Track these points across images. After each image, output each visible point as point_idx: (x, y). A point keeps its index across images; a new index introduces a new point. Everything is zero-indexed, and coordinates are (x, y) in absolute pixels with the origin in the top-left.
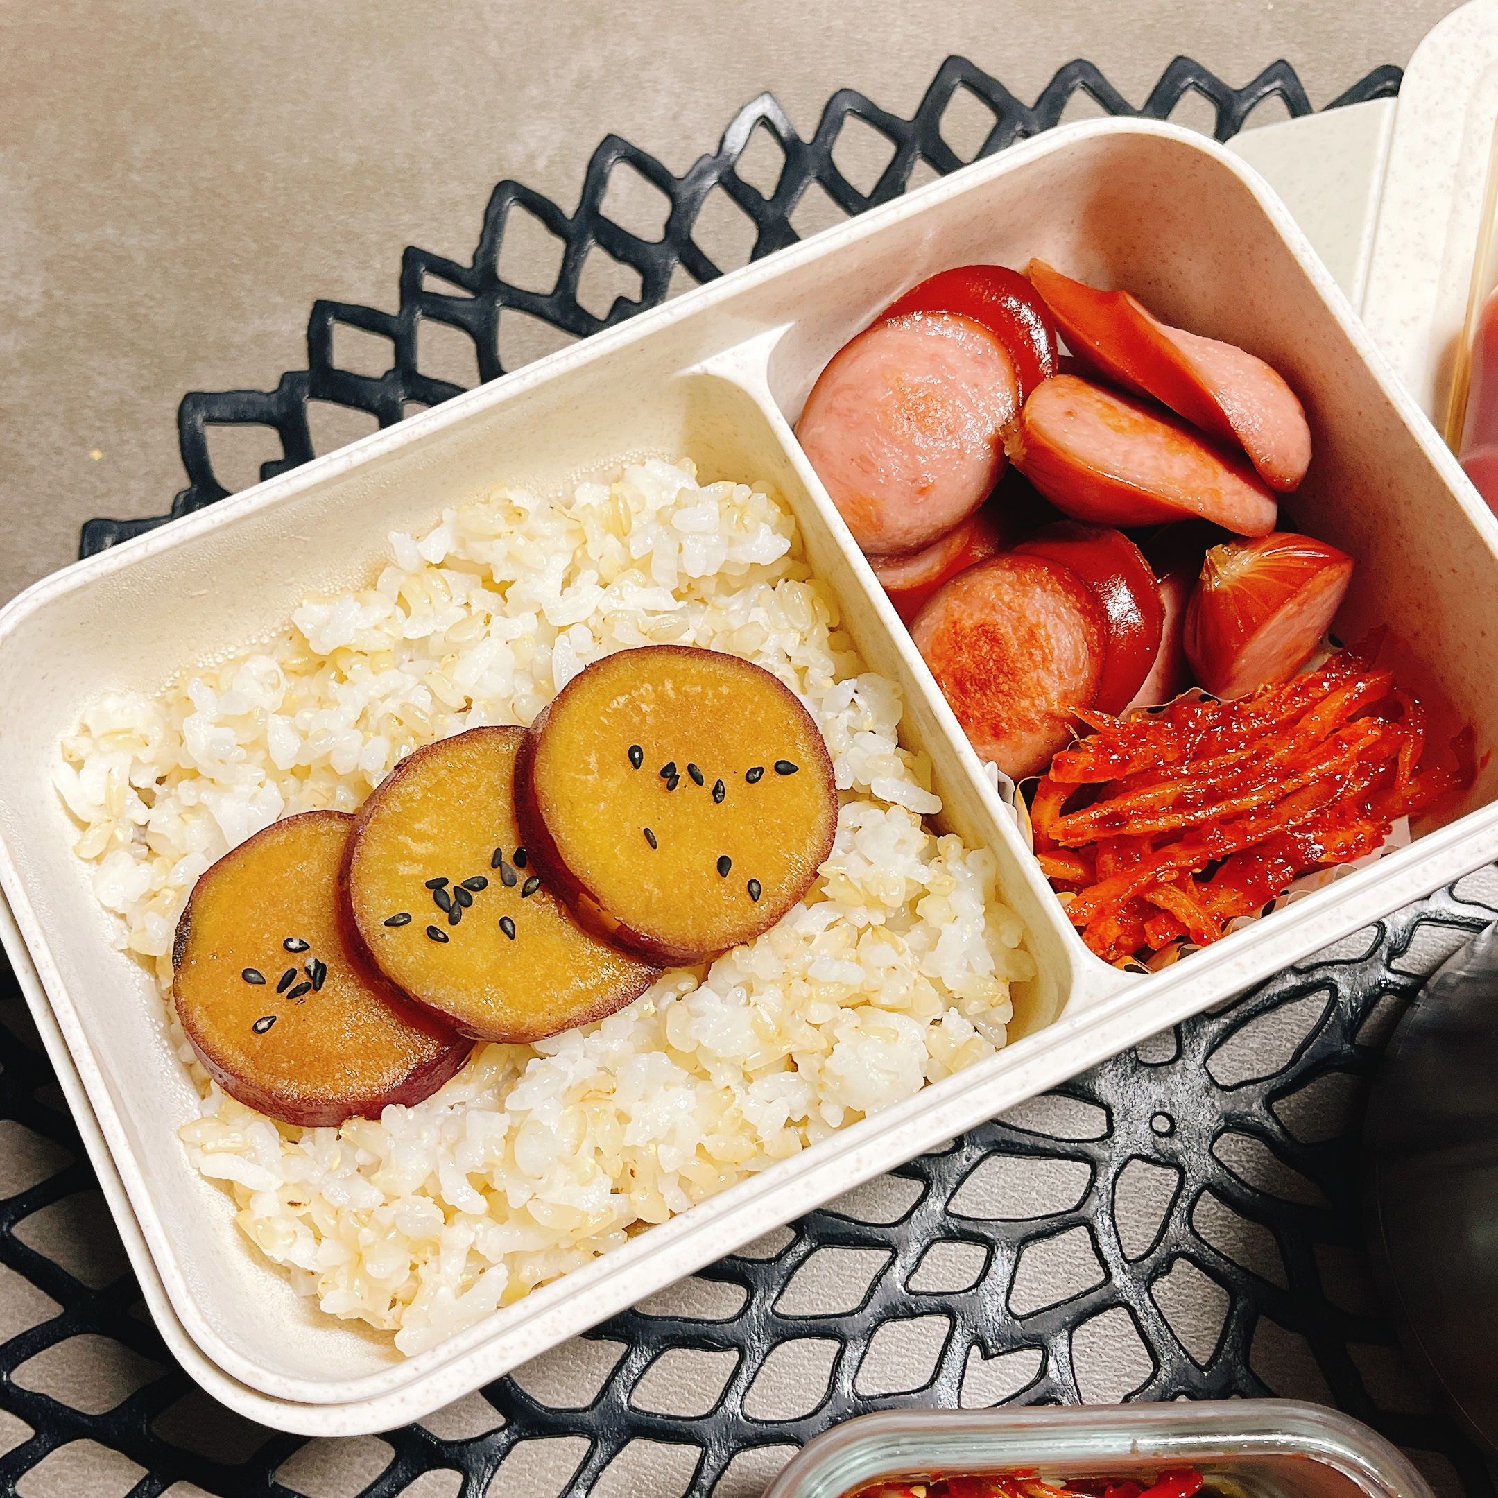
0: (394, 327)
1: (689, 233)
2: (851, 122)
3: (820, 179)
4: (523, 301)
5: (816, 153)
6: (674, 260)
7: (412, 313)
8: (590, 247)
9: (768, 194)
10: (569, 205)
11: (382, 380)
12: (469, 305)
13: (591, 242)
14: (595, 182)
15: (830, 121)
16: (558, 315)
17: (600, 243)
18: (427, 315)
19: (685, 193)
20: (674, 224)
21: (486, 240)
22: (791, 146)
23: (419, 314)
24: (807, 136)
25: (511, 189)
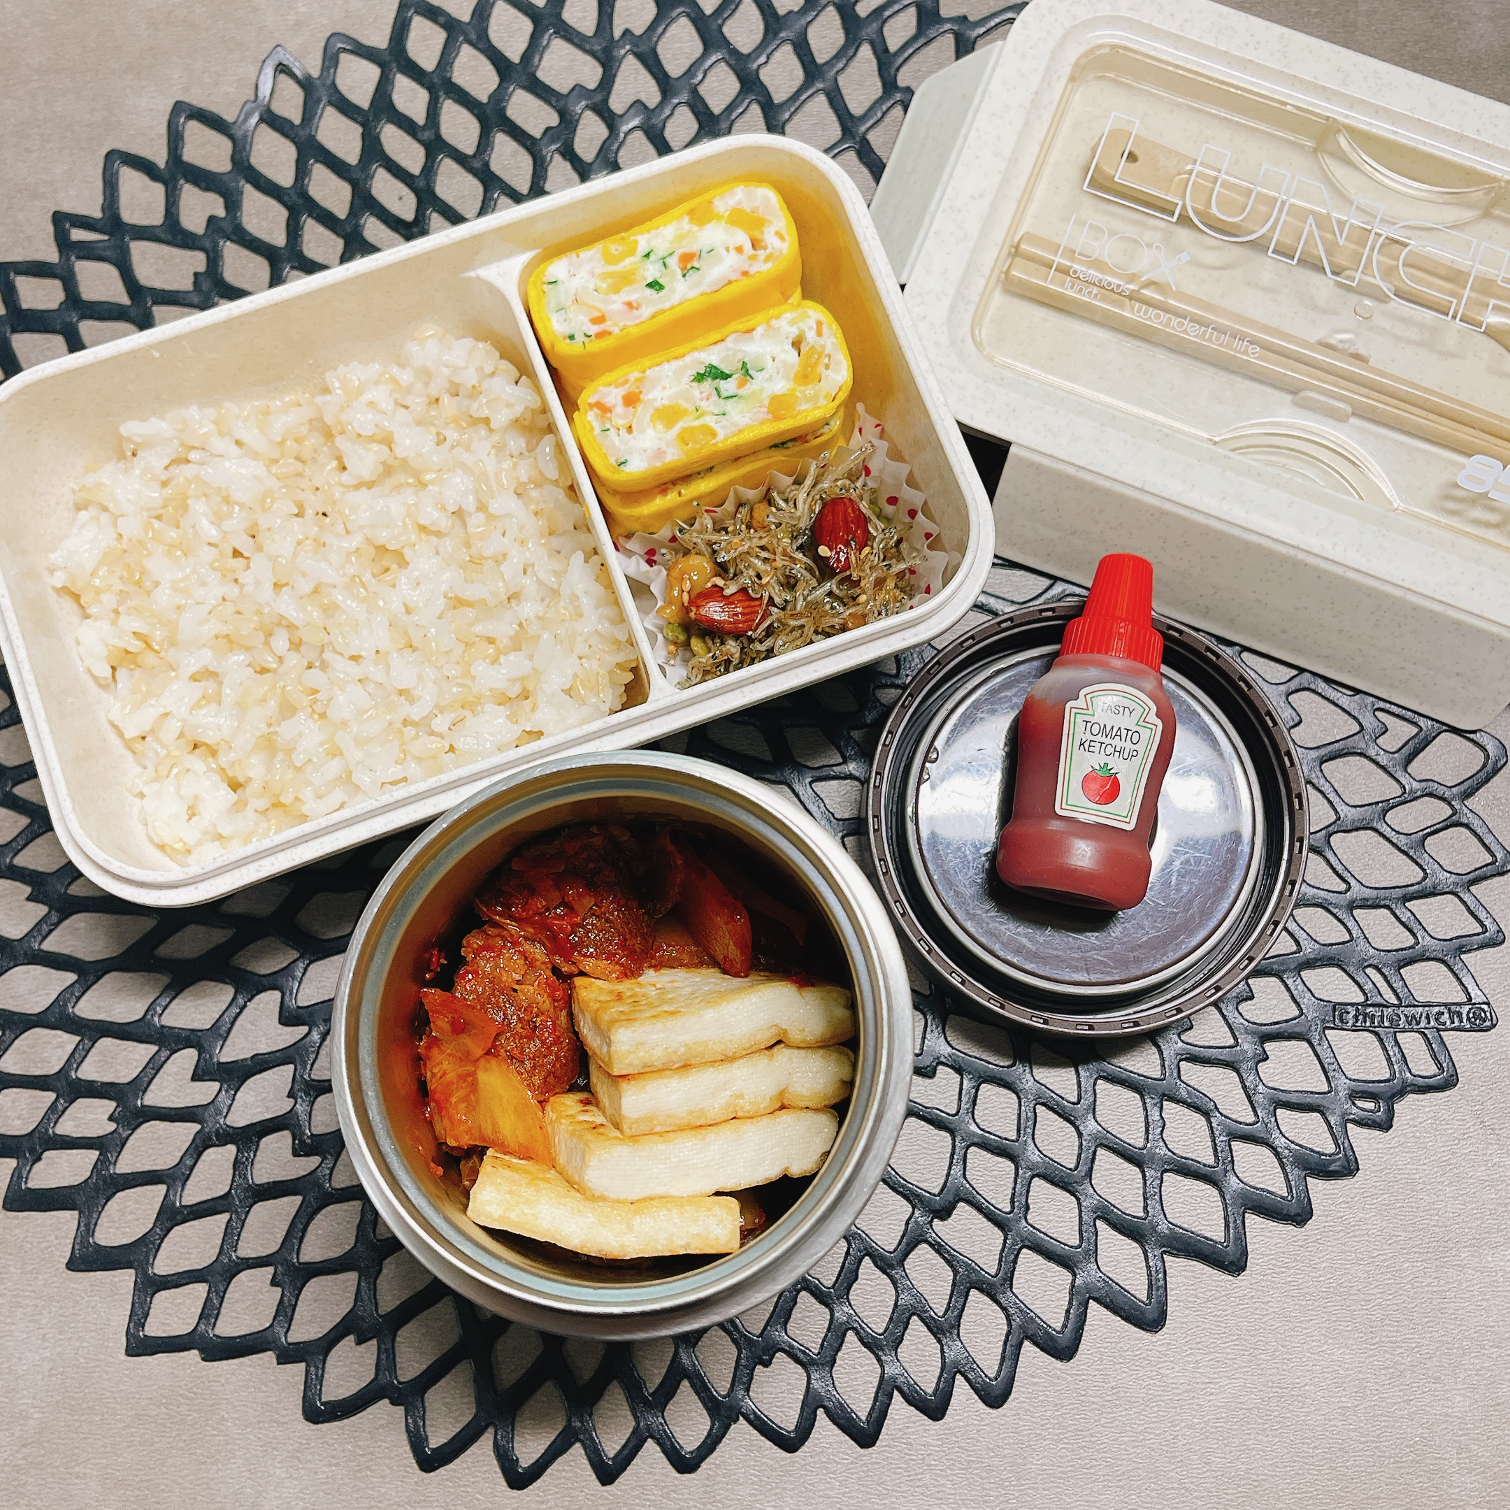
0: (58, 271)
1: (248, 160)
2: (345, 58)
3: (330, 103)
4: (144, 233)
5: (324, 85)
6: (242, 182)
7: (68, 259)
8: (182, 186)
9: (297, 120)
10: (160, 157)
11: (58, 310)
12: (107, 244)
13: (182, 182)
14: (175, 139)
15: (331, 60)
16: (170, 237)
17: (187, 181)
18: (79, 258)
19: (239, 134)
20: (237, 157)
21: (108, 195)
22: (306, 84)
23: (73, 258)
24: (315, 73)
25: (116, 156)
